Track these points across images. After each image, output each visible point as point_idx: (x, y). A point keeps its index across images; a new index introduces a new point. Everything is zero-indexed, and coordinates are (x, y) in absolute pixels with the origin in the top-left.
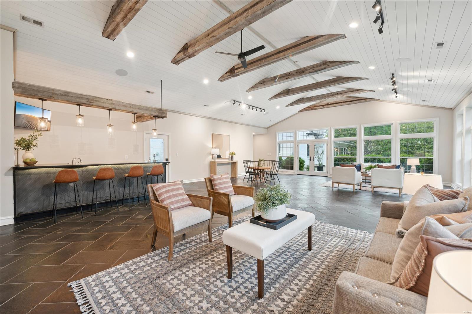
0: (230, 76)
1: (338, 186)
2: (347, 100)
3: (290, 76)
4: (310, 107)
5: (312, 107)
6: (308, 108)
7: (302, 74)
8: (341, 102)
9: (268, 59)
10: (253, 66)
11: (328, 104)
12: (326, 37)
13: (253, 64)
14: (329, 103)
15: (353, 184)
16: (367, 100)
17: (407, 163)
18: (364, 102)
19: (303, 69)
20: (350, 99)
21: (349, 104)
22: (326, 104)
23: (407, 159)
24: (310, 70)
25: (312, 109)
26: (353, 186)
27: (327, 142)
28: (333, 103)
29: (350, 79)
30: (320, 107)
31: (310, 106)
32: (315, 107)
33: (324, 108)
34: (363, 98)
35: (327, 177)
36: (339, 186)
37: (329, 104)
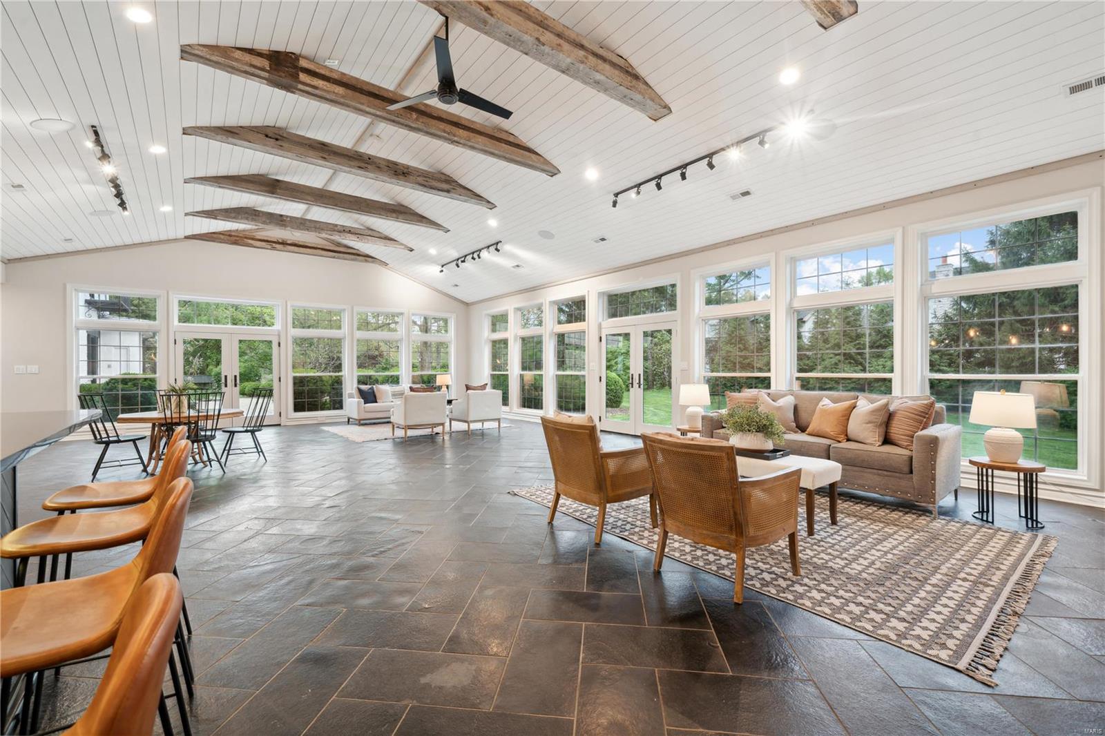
0: (265, 75)
1: (392, 434)
2: (326, 245)
3: (369, 167)
4: (230, 236)
5: (235, 236)
6: (222, 237)
7: (401, 177)
8: (319, 248)
9: (425, 119)
10: (375, 107)
11: (284, 243)
12: (542, 159)
13: (377, 102)
14: (287, 240)
15: (465, 421)
16: (370, 259)
17: (435, 382)
18: (361, 261)
19: (404, 167)
20: (329, 246)
21: (334, 257)
22: (280, 241)
23: (436, 375)
24: (420, 179)
25: (235, 243)
26: (467, 424)
27: (277, 337)
28: (297, 242)
29: (424, 220)
30: (263, 243)
31: (230, 231)
32: (246, 238)
33: (274, 249)
34: (361, 254)
35: (280, 425)
36: (395, 434)
37: (289, 242)
